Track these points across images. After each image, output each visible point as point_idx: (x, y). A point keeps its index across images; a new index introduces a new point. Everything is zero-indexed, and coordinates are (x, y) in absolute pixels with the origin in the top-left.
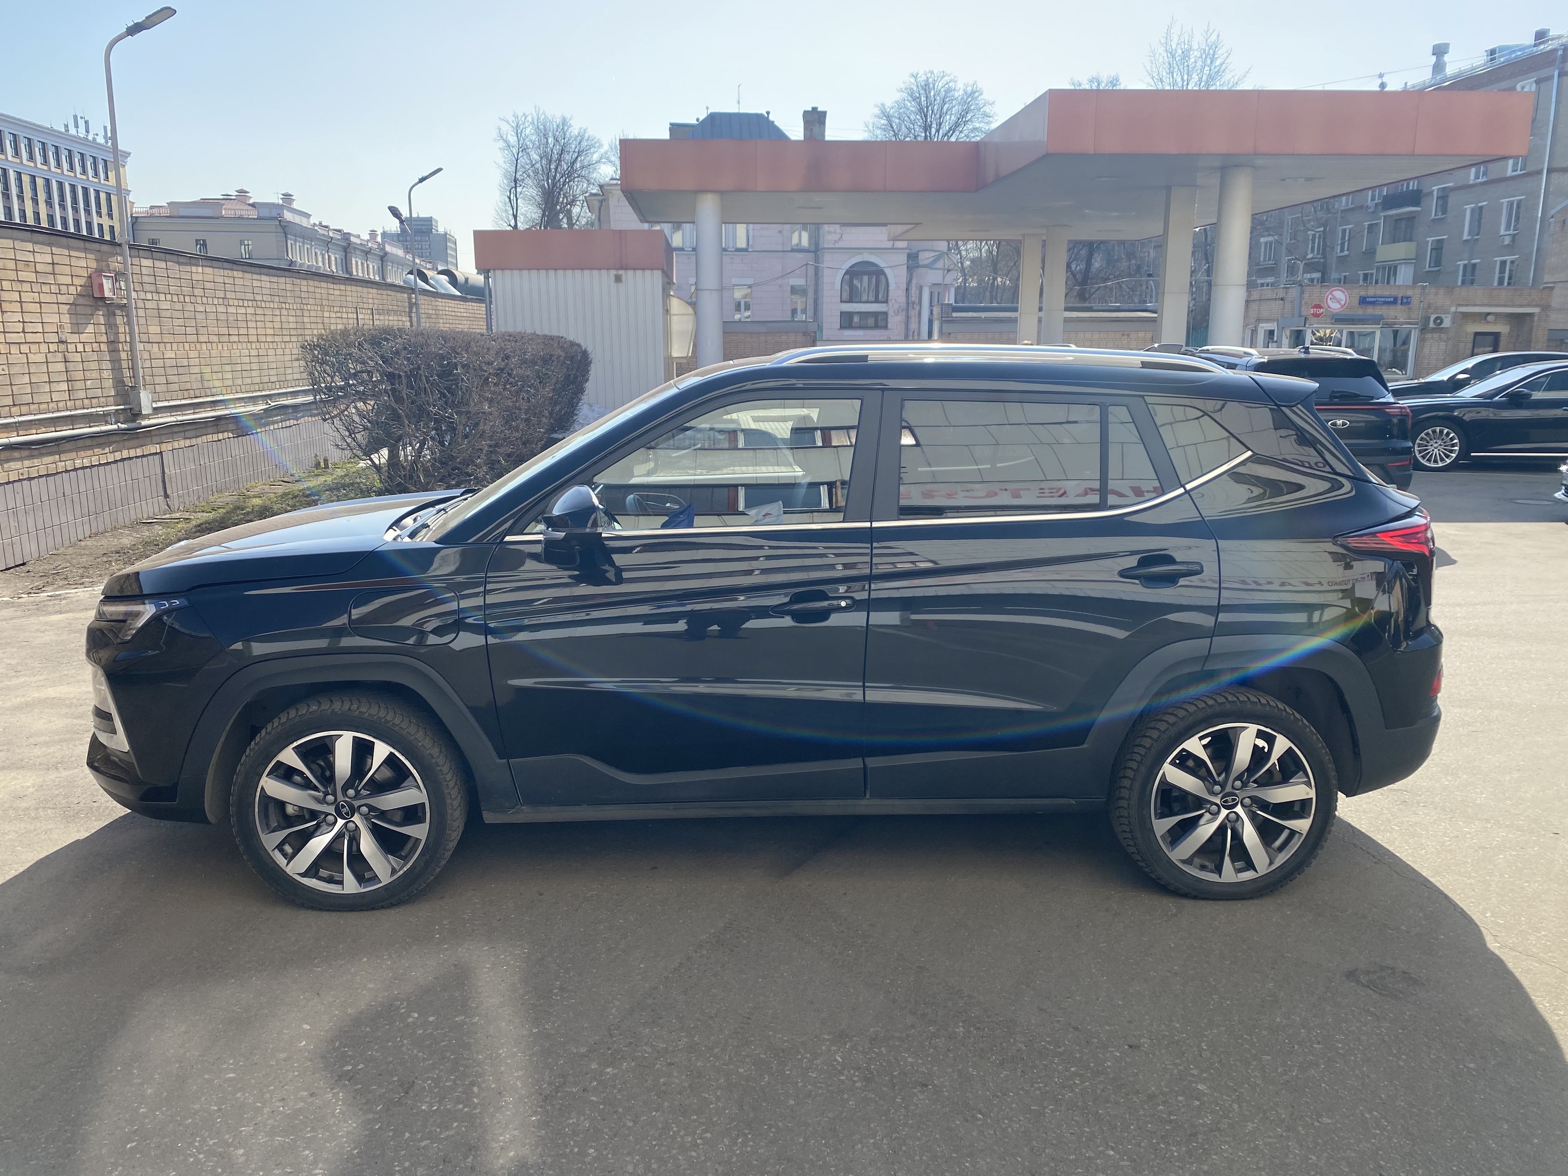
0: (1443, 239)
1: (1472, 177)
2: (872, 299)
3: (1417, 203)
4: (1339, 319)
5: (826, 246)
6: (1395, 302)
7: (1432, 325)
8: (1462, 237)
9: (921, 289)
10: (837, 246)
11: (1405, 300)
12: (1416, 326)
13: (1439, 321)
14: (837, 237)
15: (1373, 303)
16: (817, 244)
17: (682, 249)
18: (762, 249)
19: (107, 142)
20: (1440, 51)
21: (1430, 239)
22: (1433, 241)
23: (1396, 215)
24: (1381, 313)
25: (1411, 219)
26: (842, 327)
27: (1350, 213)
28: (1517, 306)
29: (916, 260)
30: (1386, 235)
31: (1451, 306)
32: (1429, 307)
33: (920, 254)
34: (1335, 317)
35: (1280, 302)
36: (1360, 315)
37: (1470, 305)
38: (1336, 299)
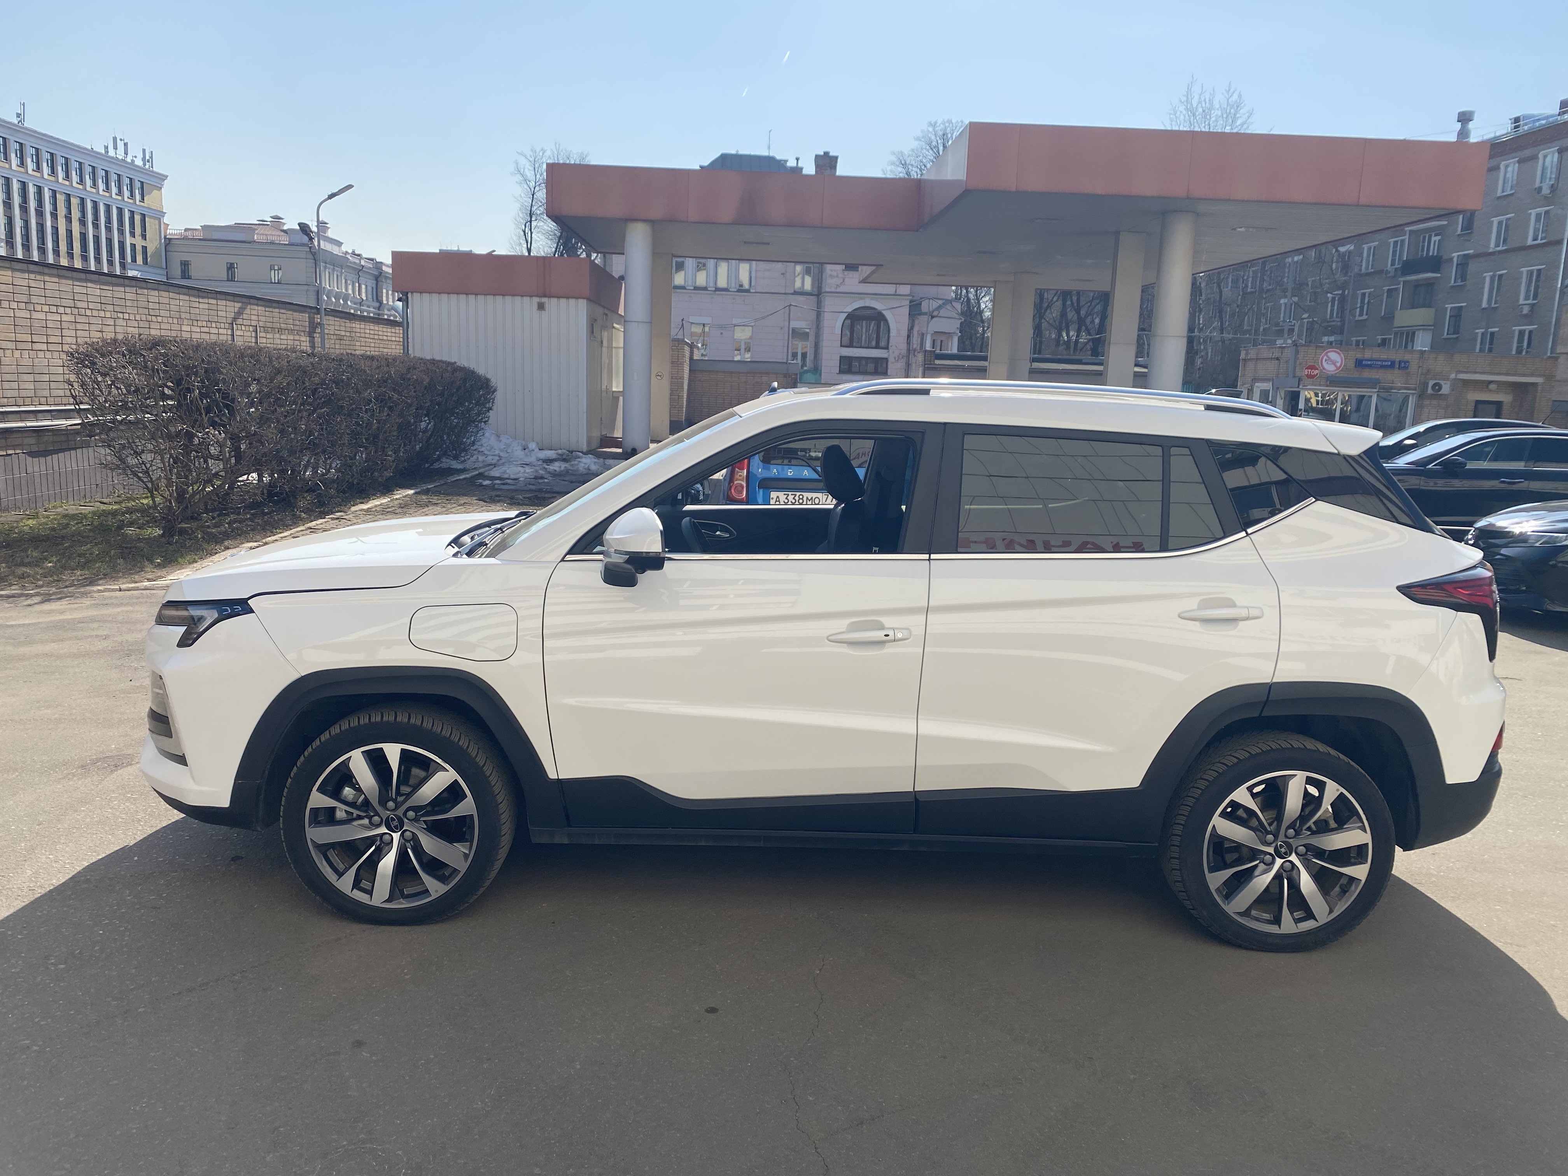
0: (1461, 307)
1: (1492, 245)
2: (874, 343)
3: (1436, 269)
4: (1333, 381)
5: (827, 290)
6: (1392, 366)
7: (1430, 391)
8: (1480, 306)
9: (922, 336)
10: (839, 290)
11: (1403, 365)
12: (1413, 392)
13: (1437, 388)
14: (838, 281)
15: (1370, 366)
16: (820, 288)
17: (683, 288)
18: (764, 291)
19: (145, 165)
20: (1465, 118)
21: (1449, 306)
22: (1451, 308)
23: (1415, 280)
24: (1377, 377)
25: (1430, 285)
26: (841, 372)
27: (1369, 278)
28: (1520, 375)
29: (918, 307)
30: (1406, 301)
31: (1451, 372)
32: (1428, 373)
33: (923, 302)
34: (1330, 379)
35: (1276, 362)
36: (1356, 377)
37: (1470, 372)
38: (1332, 361)
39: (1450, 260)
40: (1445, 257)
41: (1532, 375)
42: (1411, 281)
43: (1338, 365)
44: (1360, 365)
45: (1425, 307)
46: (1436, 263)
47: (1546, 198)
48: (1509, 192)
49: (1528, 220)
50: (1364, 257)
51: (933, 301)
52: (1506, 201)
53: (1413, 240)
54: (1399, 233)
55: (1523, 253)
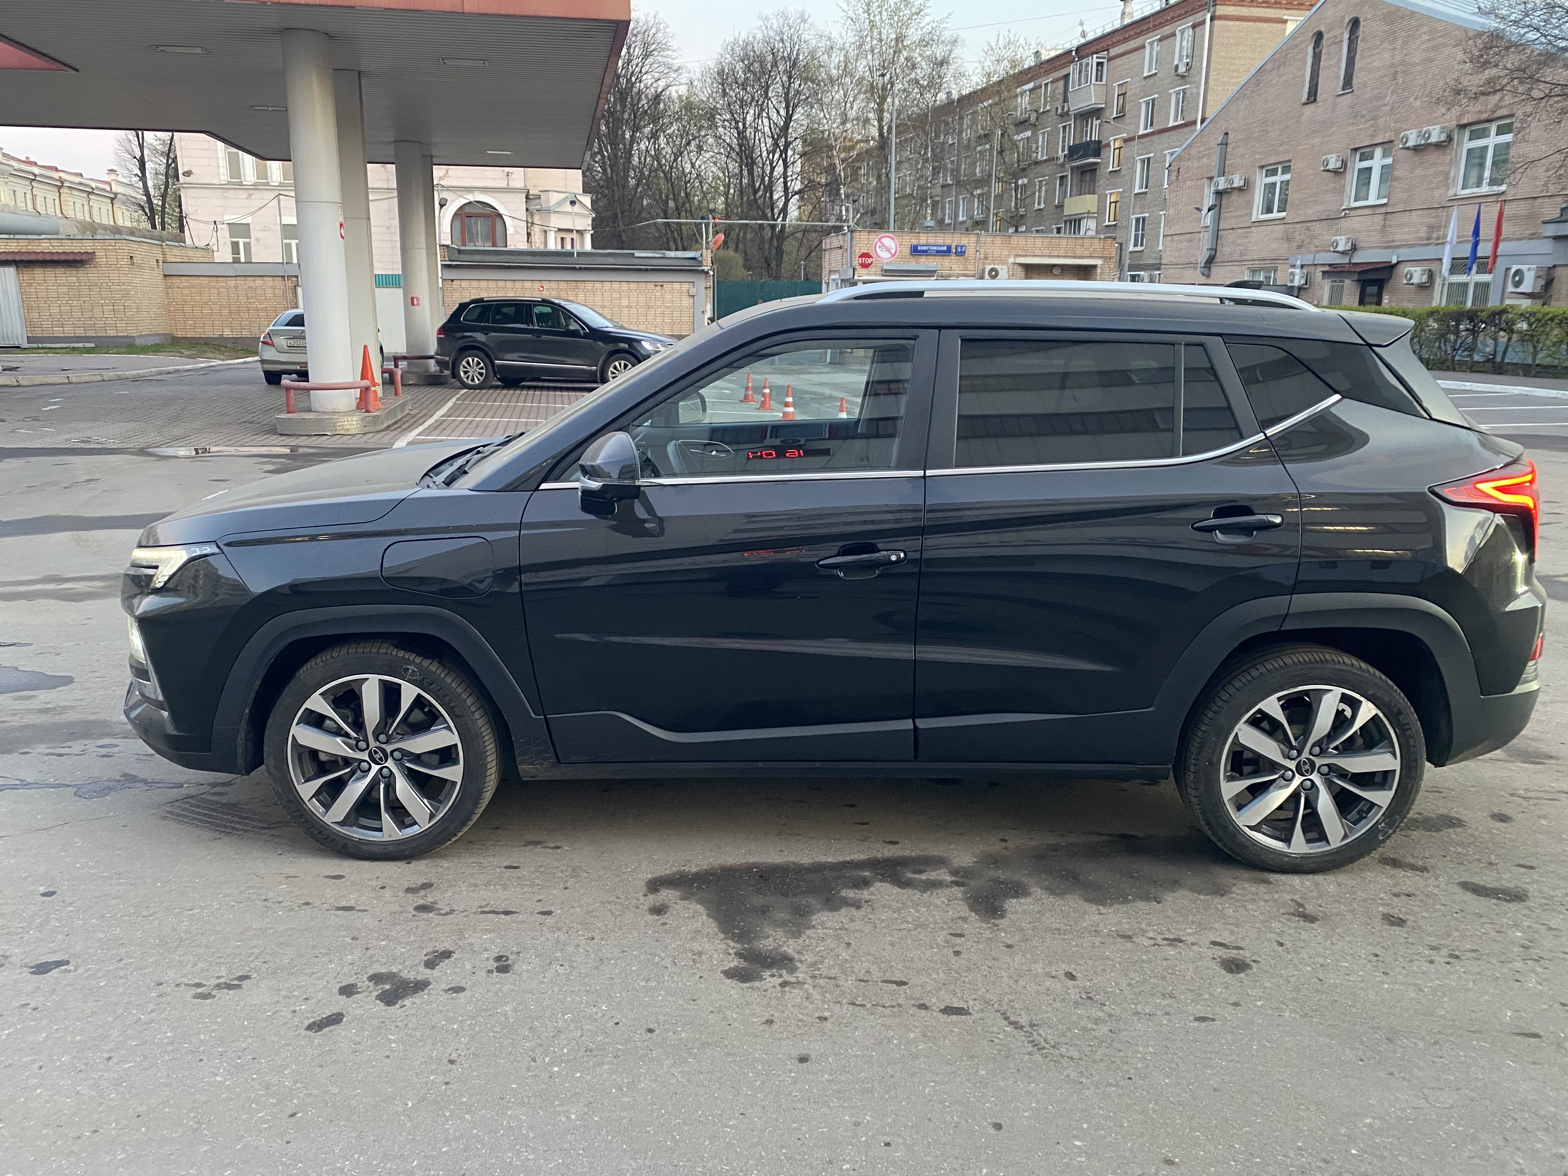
1: (1142, 127)
6: (949, 251)
8: (1134, 191)
9: (545, 234)
10: (447, 185)
11: (959, 250)
15: (926, 252)
21: (1108, 192)
22: (1110, 194)
23: (1081, 166)
25: (1093, 170)
27: (1045, 165)
28: (1079, 257)
29: (537, 201)
30: (1074, 188)
31: (1009, 256)
32: (986, 258)
33: (543, 195)
34: (885, 267)
35: (841, 251)
36: (913, 265)
37: (1029, 256)
38: (886, 247)
39: (1108, 145)
40: (1104, 142)
41: (1091, 257)
42: (1078, 167)
43: (893, 251)
44: (915, 251)
45: (1089, 193)
46: (1097, 148)
47: (1183, 77)
48: (1154, 72)
49: (1170, 100)
50: (1040, 144)
51: (555, 194)
52: (1152, 80)
53: (1078, 125)
54: (1066, 118)
55: (1167, 134)
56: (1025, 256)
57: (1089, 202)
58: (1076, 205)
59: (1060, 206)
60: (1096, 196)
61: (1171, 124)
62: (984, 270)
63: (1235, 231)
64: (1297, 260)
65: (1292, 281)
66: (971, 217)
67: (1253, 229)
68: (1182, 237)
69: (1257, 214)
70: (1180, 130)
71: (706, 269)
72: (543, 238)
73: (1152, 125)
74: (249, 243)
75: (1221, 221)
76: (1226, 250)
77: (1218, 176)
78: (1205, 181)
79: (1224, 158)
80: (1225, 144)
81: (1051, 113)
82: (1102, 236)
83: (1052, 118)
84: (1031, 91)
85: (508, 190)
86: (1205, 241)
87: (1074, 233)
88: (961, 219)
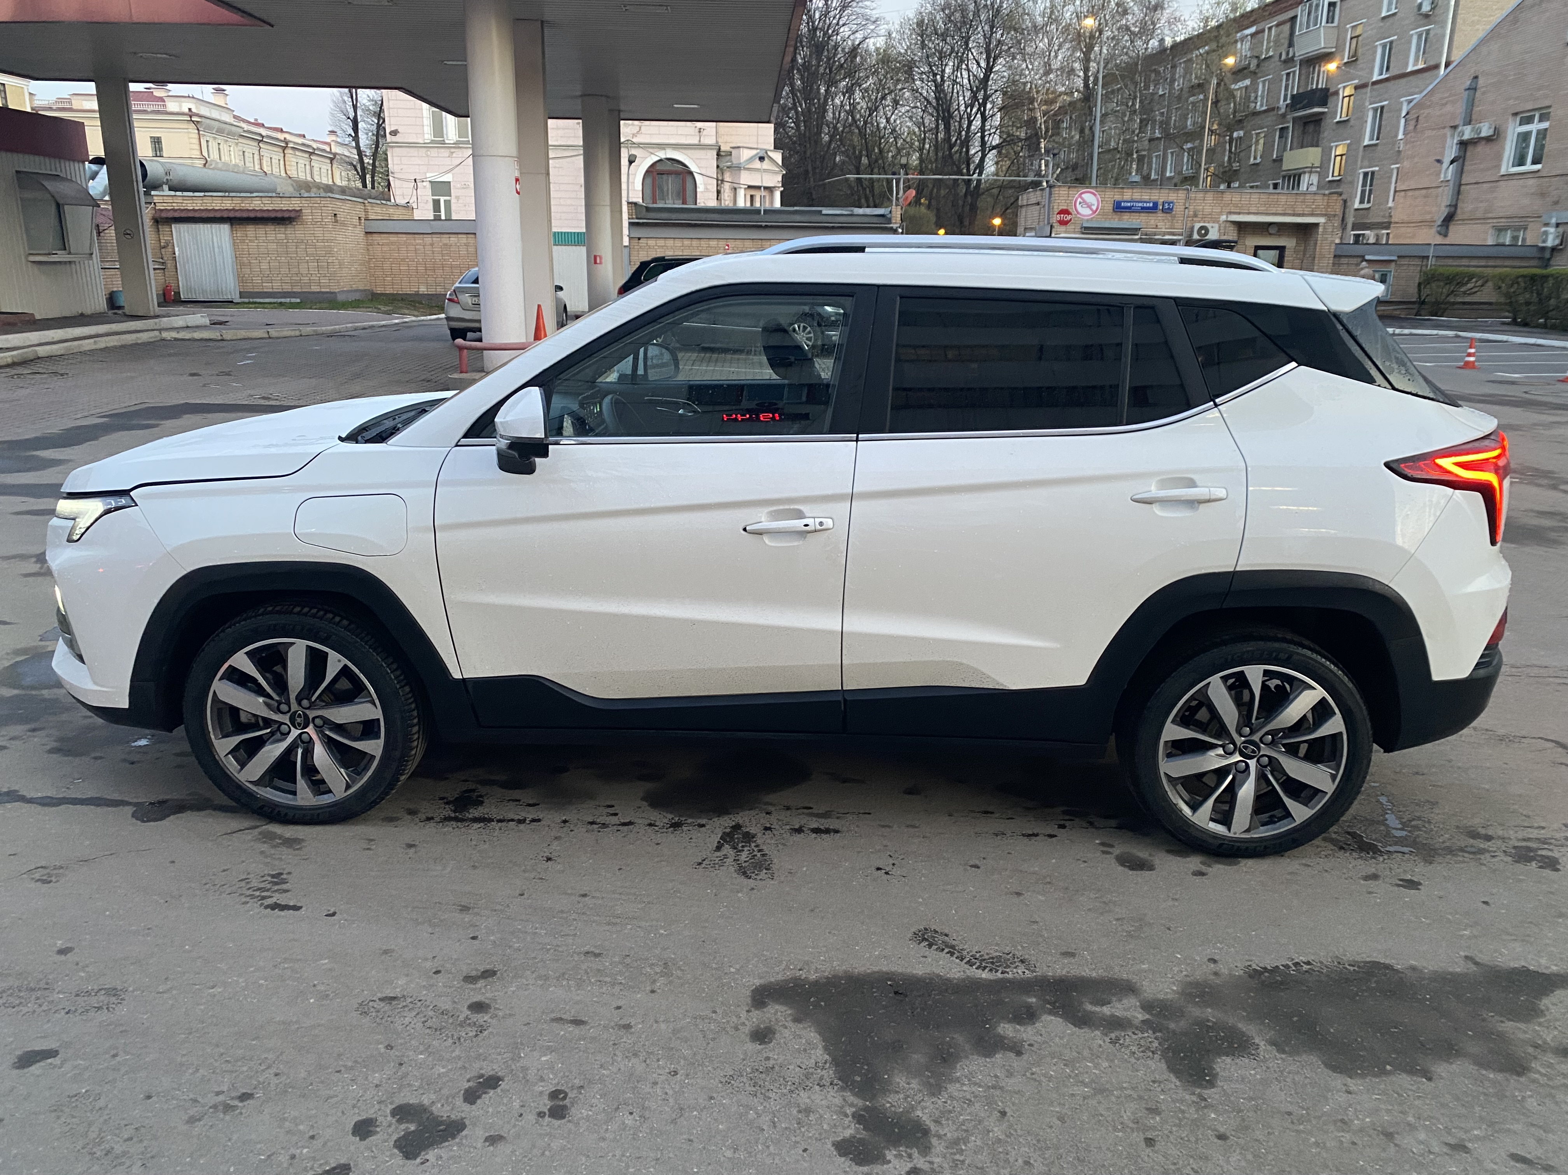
1: (1376, 73)
3: (1324, 104)
4: (1090, 228)
6: (1155, 208)
7: (1195, 236)
8: (1363, 143)
9: (735, 191)
10: (635, 142)
11: (1166, 206)
12: (1180, 237)
14: (635, 130)
15: (1129, 209)
18: (559, 144)
21: (1334, 144)
22: (1336, 146)
23: (1305, 117)
24: (1139, 221)
25: (1317, 121)
27: (1263, 116)
28: (1299, 215)
29: (729, 158)
30: (1295, 140)
31: (1221, 213)
32: (1195, 215)
33: (734, 152)
34: (1085, 225)
35: (1038, 207)
36: (1115, 223)
37: (1244, 213)
38: (1086, 203)
39: (1336, 93)
40: (1332, 90)
41: (1312, 215)
42: (1300, 118)
43: (1094, 208)
44: (1118, 208)
45: (1312, 146)
46: (1324, 96)
47: (1427, 16)
48: (1394, 11)
49: (1410, 42)
50: (1260, 93)
51: (745, 151)
52: (1391, 20)
53: (1303, 72)
54: (1290, 65)
55: (1403, 81)
56: (1239, 213)
57: (1311, 155)
58: (1295, 159)
59: (1279, 160)
60: (1319, 149)
61: (1410, 69)
62: (1192, 228)
63: (1480, 185)
64: (1551, 218)
65: (1544, 241)
66: (1180, 173)
67: (1501, 183)
68: (1417, 193)
69: (1507, 166)
70: (1420, 76)
71: (895, 226)
72: (732, 195)
73: (1388, 69)
74: (450, 201)
75: (1464, 175)
76: (1466, 208)
77: (1464, 125)
78: (1448, 132)
79: (1471, 104)
80: (1473, 89)
81: (1273, 60)
82: (1327, 192)
83: (1275, 64)
84: (1253, 35)
85: (700, 146)
86: (1445, 198)
87: (1293, 189)
88: (1168, 174)
